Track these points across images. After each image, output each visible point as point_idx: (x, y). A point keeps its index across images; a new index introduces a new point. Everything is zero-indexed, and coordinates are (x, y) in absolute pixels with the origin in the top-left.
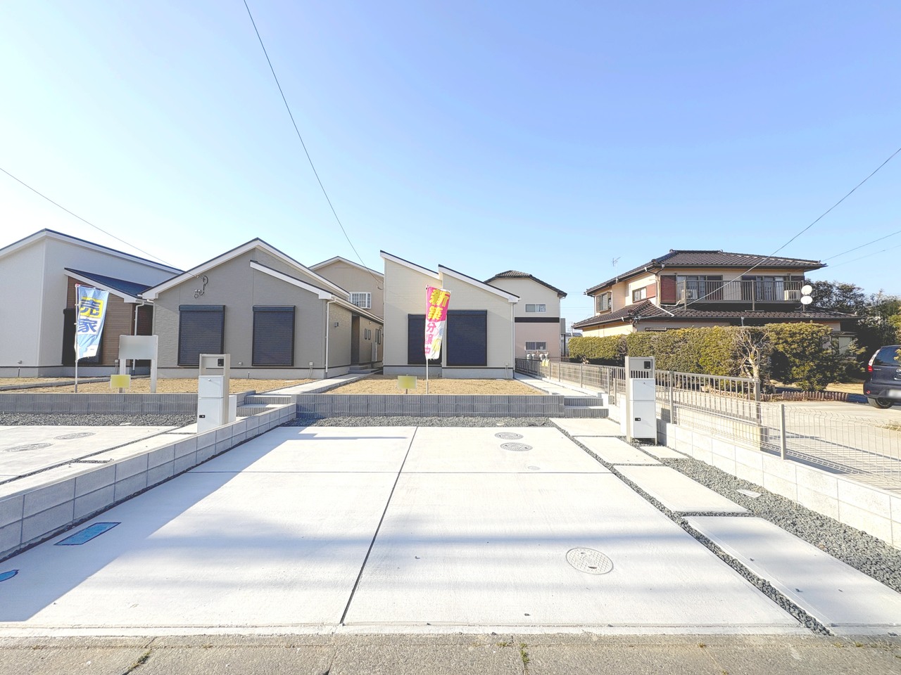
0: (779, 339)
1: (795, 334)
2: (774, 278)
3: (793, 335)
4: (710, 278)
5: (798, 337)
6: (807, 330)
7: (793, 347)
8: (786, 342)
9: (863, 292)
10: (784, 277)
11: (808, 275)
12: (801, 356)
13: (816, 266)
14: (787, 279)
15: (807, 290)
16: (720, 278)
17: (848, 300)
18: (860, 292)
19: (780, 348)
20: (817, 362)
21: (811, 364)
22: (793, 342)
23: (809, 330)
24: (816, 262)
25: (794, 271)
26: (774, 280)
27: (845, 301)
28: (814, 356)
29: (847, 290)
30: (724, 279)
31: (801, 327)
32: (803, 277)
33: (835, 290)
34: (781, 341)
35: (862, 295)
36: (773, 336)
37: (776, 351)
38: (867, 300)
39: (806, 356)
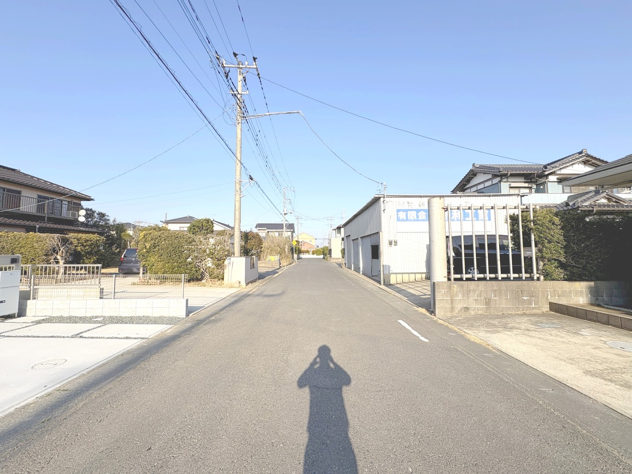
0: (78, 243)
1: (88, 240)
2: (62, 201)
3: (87, 241)
4: (9, 190)
5: (89, 243)
6: (94, 239)
7: (86, 248)
8: (83, 245)
9: (109, 218)
10: (69, 202)
11: (84, 204)
12: (90, 253)
13: (88, 199)
14: (70, 203)
15: (82, 212)
16: (19, 192)
17: (102, 221)
18: (108, 218)
19: (79, 249)
20: (97, 257)
21: (94, 258)
22: (86, 245)
23: (95, 239)
24: (89, 196)
25: (76, 199)
26: (62, 202)
27: (99, 222)
28: (97, 253)
29: (102, 215)
30: (23, 194)
31: (91, 237)
32: (80, 204)
33: (95, 214)
34: (80, 245)
35: (109, 220)
36: (75, 242)
37: (75, 250)
38: (111, 223)
39: (93, 254)
